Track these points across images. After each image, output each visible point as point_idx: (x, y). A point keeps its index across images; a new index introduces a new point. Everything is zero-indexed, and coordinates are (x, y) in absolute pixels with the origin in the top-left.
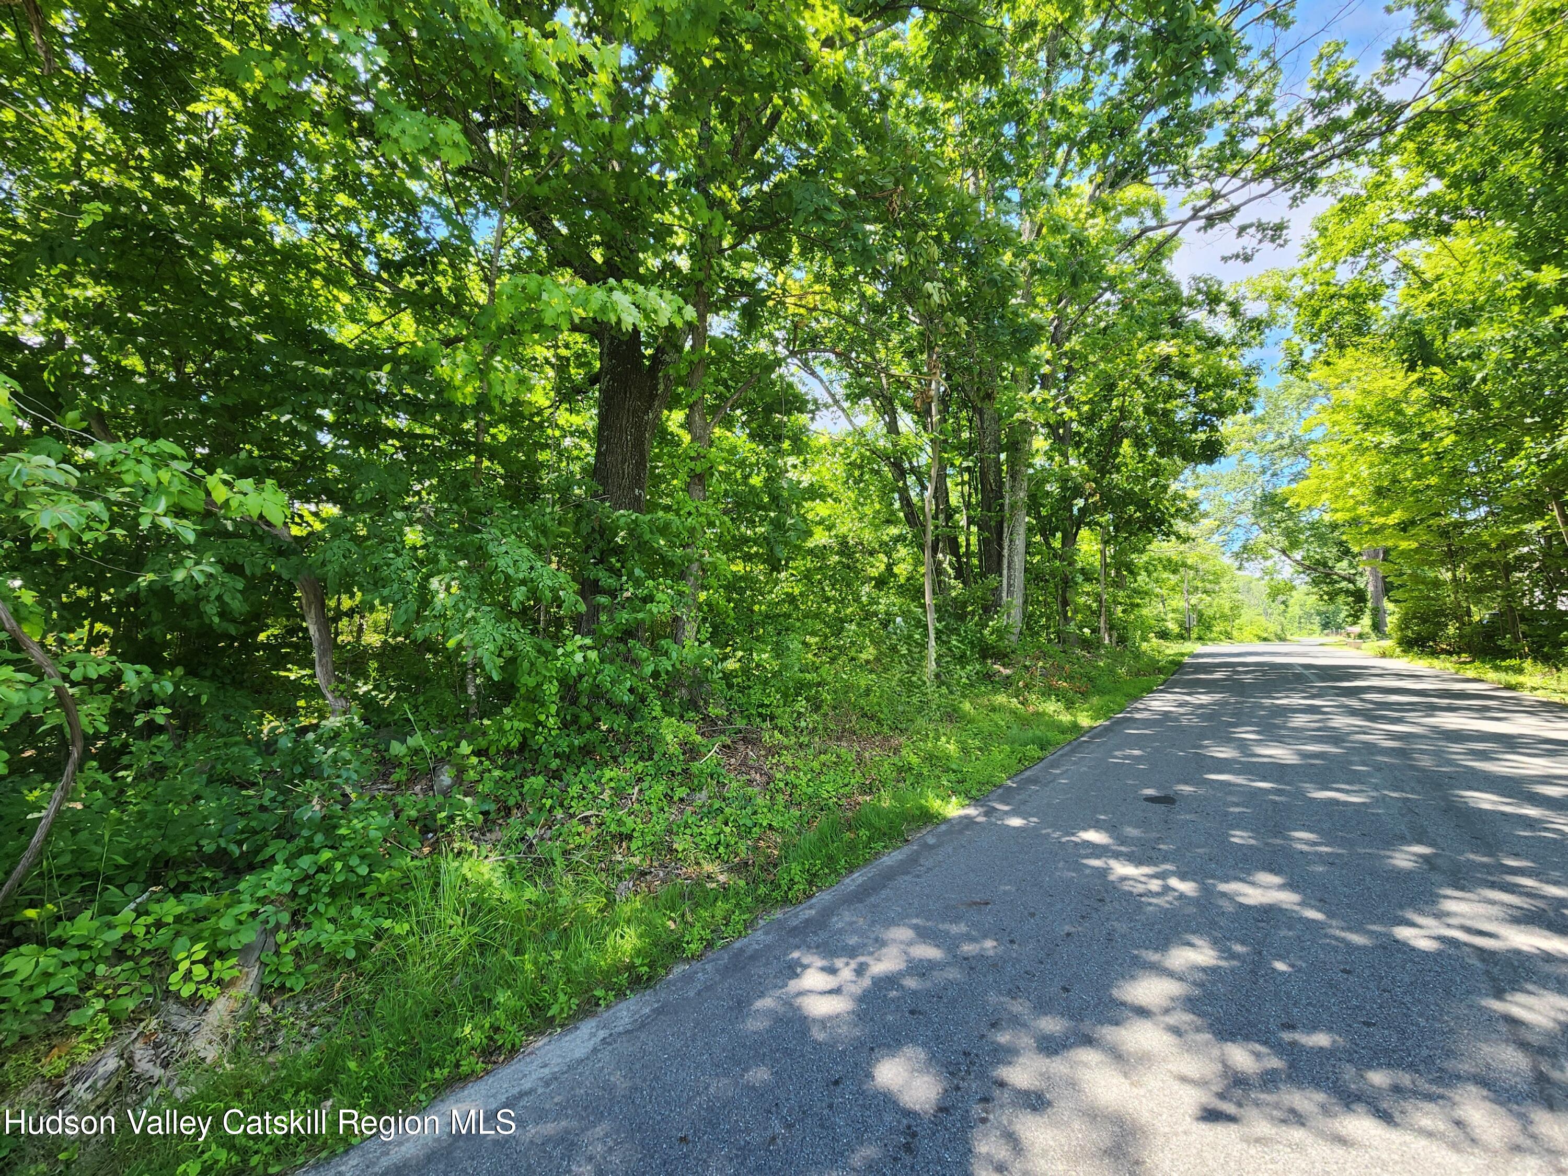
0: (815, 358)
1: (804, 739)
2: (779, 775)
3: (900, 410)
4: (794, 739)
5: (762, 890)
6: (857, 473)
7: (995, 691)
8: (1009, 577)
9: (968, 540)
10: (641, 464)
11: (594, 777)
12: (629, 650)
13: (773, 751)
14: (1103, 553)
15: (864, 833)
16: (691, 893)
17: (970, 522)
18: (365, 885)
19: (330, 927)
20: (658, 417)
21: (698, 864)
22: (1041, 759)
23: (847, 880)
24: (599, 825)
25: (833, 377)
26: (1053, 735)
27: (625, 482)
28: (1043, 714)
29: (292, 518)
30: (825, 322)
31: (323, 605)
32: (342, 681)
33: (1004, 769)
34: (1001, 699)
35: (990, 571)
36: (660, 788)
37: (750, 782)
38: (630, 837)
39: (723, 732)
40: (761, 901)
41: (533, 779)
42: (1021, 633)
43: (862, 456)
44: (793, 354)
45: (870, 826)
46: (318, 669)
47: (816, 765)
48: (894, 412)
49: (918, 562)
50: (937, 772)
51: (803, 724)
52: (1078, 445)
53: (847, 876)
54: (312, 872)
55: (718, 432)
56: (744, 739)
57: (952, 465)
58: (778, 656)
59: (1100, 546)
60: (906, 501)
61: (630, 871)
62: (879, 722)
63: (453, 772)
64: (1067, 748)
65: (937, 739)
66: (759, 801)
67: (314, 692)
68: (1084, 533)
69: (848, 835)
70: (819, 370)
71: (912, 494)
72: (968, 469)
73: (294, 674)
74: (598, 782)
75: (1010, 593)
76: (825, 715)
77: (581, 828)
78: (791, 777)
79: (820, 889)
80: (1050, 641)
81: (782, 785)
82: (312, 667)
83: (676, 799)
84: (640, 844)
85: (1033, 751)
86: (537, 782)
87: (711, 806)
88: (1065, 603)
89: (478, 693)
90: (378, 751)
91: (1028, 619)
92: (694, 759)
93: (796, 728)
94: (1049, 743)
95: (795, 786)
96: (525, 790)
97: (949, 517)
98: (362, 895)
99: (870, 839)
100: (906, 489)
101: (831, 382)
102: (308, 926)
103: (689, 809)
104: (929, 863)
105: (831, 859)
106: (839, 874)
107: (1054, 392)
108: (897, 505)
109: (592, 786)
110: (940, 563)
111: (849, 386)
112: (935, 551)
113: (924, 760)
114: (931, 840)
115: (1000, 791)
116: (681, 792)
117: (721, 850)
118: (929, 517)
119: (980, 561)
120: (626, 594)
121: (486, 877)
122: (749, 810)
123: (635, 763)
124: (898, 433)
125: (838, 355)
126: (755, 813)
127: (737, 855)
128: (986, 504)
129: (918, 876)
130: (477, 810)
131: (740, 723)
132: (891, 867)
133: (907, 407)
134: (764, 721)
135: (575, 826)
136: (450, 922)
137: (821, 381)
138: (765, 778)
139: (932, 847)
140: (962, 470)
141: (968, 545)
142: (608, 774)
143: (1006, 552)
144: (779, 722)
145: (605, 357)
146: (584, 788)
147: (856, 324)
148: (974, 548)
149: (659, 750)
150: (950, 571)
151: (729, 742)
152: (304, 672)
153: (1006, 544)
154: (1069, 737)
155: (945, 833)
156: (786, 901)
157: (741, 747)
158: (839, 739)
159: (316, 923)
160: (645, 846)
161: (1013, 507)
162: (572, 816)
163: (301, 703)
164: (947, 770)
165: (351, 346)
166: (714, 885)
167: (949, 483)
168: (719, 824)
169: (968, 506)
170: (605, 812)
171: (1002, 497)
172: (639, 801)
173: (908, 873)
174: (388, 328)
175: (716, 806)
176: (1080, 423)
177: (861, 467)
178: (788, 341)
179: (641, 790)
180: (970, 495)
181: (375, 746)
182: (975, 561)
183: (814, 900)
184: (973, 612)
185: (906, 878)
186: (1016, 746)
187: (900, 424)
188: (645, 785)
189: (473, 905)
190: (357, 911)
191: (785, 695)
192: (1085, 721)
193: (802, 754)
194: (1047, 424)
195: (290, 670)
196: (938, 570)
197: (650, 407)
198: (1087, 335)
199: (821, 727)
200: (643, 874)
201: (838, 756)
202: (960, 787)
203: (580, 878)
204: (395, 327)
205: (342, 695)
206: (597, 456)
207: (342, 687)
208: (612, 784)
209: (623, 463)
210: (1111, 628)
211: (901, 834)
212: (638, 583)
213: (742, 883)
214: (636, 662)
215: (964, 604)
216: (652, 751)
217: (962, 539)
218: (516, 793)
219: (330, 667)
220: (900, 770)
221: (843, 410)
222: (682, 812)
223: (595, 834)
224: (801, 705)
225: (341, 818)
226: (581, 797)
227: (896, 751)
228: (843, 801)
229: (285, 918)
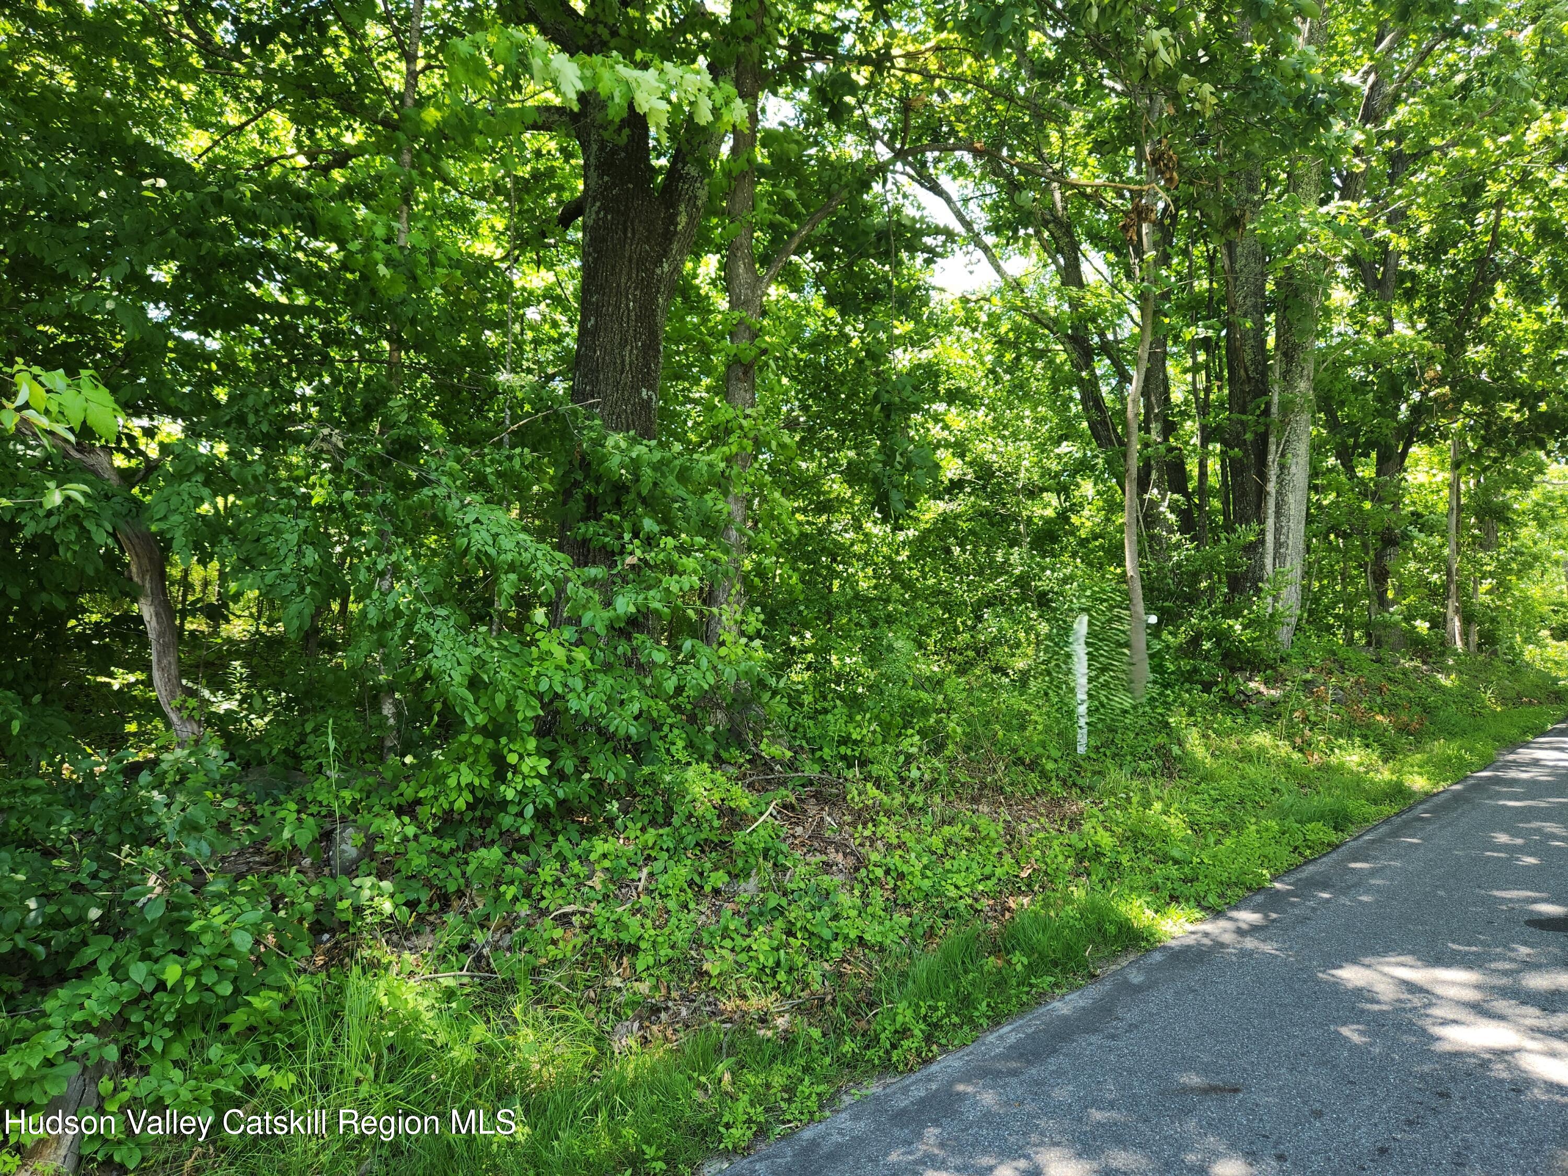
0: (937, 161)
1: (917, 799)
2: (875, 857)
3: (1085, 246)
4: (899, 798)
5: (848, 1047)
6: (1009, 356)
7: (1249, 728)
8: (1278, 531)
9: (1203, 466)
10: (651, 348)
11: (579, 850)
12: (634, 651)
13: (863, 816)
14: (1454, 486)
15: (1019, 960)
16: (732, 1045)
17: (1207, 436)
18: (227, 1012)
19: (177, 1074)
20: (677, 269)
21: (744, 997)
22: (1335, 847)
23: (991, 1038)
24: (586, 929)
25: (969, 192)
26: (1354, 805)
27: (627, 378)
28: (1340, 769)
29: (119, 440)
30: (956, 98)
31: (163, 576)
32: (192, 693)
33: (1265, 861)
34: (1262, 738)
35: (1243, 519)
36: (682, 872)
37: (827, 867)
38: (633, 949)
39: (783, 783)
40: (850, 1064)
41: (483, 852)
42: (1298, 628)
43: (1016, 328)
44: (899, 155)
45: (1029, 950)
46: (156, 674)
47: (936, 842)
48: (1075, 247)
49: (1112, 507)
50: (1146, 862)
51: (915, 773)
52: (1409, 296)
53: (990, 1030)
54: (148, 988)
55: (775, 292)
56: (817, 796)
57: (1176, 339)
58: (873, 662)
59: (1448, 475)
60: (1092, 399)
61: (633, 1004)
62: (1044, 775)
63: (360, 839)
64: (1383, 829)
65: (1147, 805)
66: (844, 899)
67: (154, 709)
68: (1417, 450)
69: (991, 962)
70: (945, 181)
71: (1104, 390)
72: (1205, 344)
73: (120, 679)
74: (583, 859)
75: (1278, 556)
76: (952, 761)
77: (558, 933)
78: (895, 860)
79: (944, 1049)
80: (1350, 641)
81: (879, 872)
82: (146, 667)
83: (708, 889)
84: (651, 961)
85: (1320, 832)
86: (492, 855)
87: (763, 903)
88: (1381, 576)
89: (398, 715)
90: (247, 804)
91: (1310, 601)
92: (737, 826)
93: (903, 780)
94: (1347, 818)
95: (901, 876)
96: (470, 869)
97: (1169, 428)
98: (225, 1027)
99: (1031, 969)
100: (1094, 381)
101: (966, 201)
102: (145, 1070)
103: (729, 908)
104: (1133, 1016)
105: (966, 1002)
106: (976, 1027)
107: (1366, 202)
108: (1075, 409)
109: (575, 865)
110: (1153, 504)
111: (995, 207)
112: (1143, 485)
113: (1123, 840)
114: (1136, 978)
115: (1259, 898)
116: (719, 879)
117: (781, 976)
118: (1134, 427)
119: (1226, 503)
120: (630, 560)
121: (411, 1005)
122: (826, 912)
123: (643, 830)
124: (1081, 285)
125: (977, 153)
126: (836, 917)
127: (806, 985)
128: (1238, 403)
129: (1113, 1037)
130: (400, 899)
131: (811, 770)
132: (1065, 1019)
133: (1096, 239)
134: (850, 766)
135: (548, 928)
136: (357, 1074)
137: (948, 200)
138: (851, 861)
139: (1137, 989)
140: (1195, 345)
141: (1203, 474)
142: (600, 847)
143: (1272, 487)
144: (875, 770)
145: (593, 173)
146: (563, 868)
147: (1010, 99)
148: (1214, 481)
149: (681, 810)
150: (1172, 517)
151: (792, 799)
152: (132, 678)
153: (1273, 472)
154: (1387, 809)
155: (1160, 966)
156: (887, 1067)
157: (812, 809)
158: (975, 800)
159: (156, 1068)
160: (658, 964)
161: (1286, 408)
162: (544, 913)
163: (132, 727)
164: (1164, 859)
165: (198, 167)
166: (770, 1034)
167: (1172, 369)
168: (777, 933)
169: (1204, 408)
170: (595, 908)
171: (1265, 392)
172: (649, 892)
173: (1095, 1031)
174: (252, 138)
175: (772, 904)
176: (1413, 258)
177: (1015, 345)
178: (893, 135)
179: (651, 875)
180: (1208, 390)
181: (242, 796)
182: (1216, 503)
183: (934, 1068)
184: (1211, 589)
185: (1093, 1039)
186: (1291, 823)
187: (1085, 267)
188: (658, 866)
189: (391, 1048)
190: (215, 1051)
191: (886, 727)
192: (1418, 783)
193: (913, 823)
194: (1353, 260)
195: (111, 675)
196: (1149, 517)
197: (665, 253)
198: (1430, 100)
199: (944, 779)
200: (655, 1010)
201: (974, 829)
202: (1187, 889)
203: (553, 1013)
204: (262, 134)
205: (191, 717)
206: (580, 340)
207: (192, 703)
208: (607, 863)
209: (622, 346)
210: (1468, 619)
211: (1082, 965)
212: (650, 542)
213: (816, 1033)
214: (643, 669)
215: (1195, 577)
216: (669, 812)
217: (1192, 467)
218: (457, 872)
219: (174, 671)
220: (1080, 856)
221: (986, 249)
222: (717, 912)
223: (579, 942)
224: (912, 743)
225: (192, 907)
226: (558, 883)
227: (1074, 824)
228: (985, 903)
229: (112, 1053)
